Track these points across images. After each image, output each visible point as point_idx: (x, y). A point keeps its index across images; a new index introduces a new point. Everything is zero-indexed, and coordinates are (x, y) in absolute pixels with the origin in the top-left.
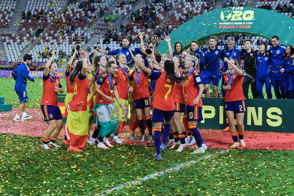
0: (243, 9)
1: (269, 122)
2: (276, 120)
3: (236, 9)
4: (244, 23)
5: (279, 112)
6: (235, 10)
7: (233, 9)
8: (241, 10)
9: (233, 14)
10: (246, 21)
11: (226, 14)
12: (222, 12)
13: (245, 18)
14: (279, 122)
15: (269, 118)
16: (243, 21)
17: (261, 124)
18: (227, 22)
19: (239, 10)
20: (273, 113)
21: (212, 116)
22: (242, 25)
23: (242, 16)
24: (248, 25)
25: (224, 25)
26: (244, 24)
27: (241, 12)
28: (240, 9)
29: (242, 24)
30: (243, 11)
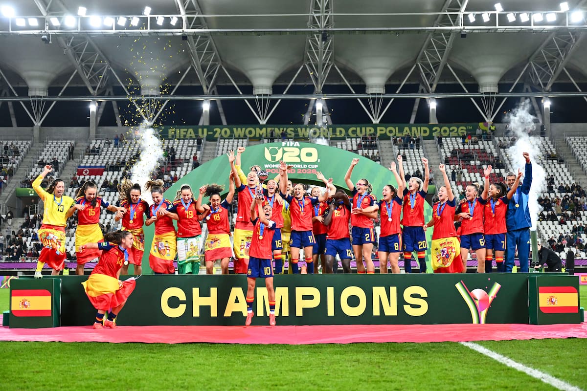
0: (298, 145)
1: (408, 309)
2: (419, 306)
3: (288, 145)
4: (304, 165)
5: (423, 293)
6: (286, 146)
7: (283, 145)
8: (297, 147)
9: (284, 152)
10: (307, 163)
11: (273, 152)
12: (266, 149)
13: (305, 159)
14: (424, 309)
15: (407, 304)
16: (302, 163)
17: (395, 313)
18: (275, 163)
19: (293, 146)
20: (414, 296)
21: (315, 303)
22: (302, 169)
23: (299, 156)
24: (312, 169)
25: (272, 168)
26: (304, 167)
27: (298, 150)
28: (295, 146)
29: (302, 167)
30: (300, 148)
